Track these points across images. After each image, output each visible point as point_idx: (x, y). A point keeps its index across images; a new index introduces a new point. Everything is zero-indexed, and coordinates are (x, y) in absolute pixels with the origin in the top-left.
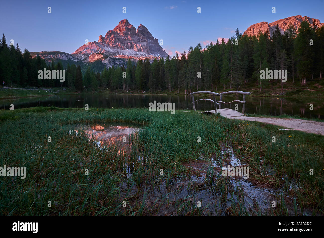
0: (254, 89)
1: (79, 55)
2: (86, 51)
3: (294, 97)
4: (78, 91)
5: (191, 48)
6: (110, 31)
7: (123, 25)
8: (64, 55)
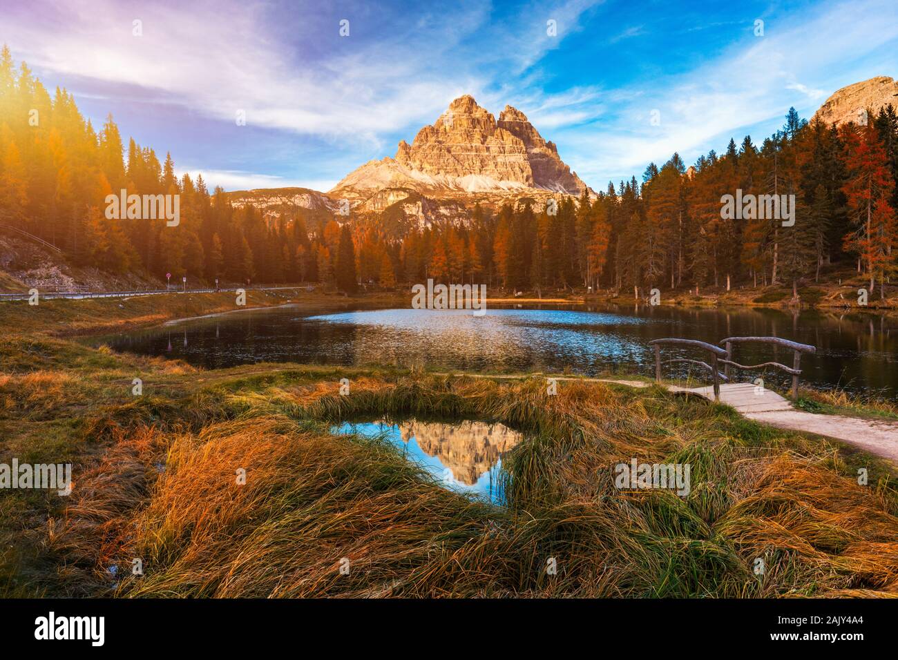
1: (344, 194)
2: (364, 185)
4: (343, 292)
6: (425, 129)
7: (462, 110)
8: (310, 197)
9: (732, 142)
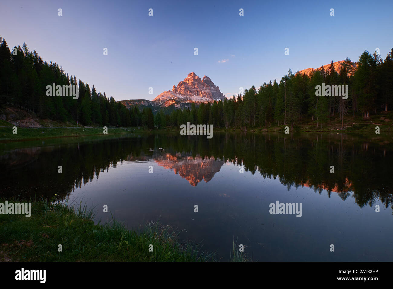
0: (310, 124)
1: (157, 101)
2: (162, 99)
3: (356, 131)
4: (150, 129)
5: (246, 90)
6: (181, 82)
7: (191, 76)
8: (147, 102)
9: (271, 81)
